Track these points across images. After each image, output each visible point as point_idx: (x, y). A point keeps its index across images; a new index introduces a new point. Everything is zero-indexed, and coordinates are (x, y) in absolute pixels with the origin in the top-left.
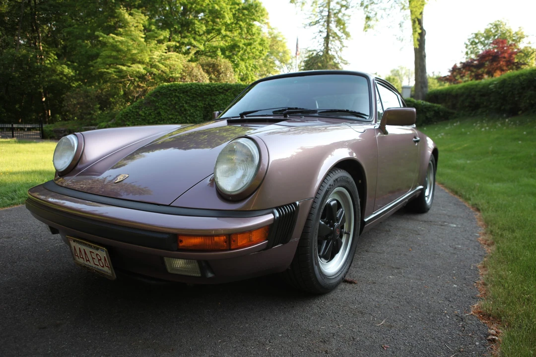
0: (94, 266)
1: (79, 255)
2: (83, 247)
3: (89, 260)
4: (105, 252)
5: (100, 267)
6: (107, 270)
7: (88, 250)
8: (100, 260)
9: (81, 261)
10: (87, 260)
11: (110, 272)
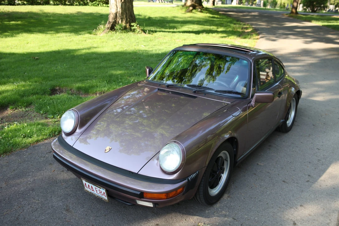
0: (96, 193)
1: (88, 187)
2: (90, 185)
3: (94, 191)
4: (105, 191)
5: (100, 195)
6: (105, 197)
7: (94, 187)
8: (101, 192)
9: (88, 190)
10: (92, 190)
11: (106, 198)
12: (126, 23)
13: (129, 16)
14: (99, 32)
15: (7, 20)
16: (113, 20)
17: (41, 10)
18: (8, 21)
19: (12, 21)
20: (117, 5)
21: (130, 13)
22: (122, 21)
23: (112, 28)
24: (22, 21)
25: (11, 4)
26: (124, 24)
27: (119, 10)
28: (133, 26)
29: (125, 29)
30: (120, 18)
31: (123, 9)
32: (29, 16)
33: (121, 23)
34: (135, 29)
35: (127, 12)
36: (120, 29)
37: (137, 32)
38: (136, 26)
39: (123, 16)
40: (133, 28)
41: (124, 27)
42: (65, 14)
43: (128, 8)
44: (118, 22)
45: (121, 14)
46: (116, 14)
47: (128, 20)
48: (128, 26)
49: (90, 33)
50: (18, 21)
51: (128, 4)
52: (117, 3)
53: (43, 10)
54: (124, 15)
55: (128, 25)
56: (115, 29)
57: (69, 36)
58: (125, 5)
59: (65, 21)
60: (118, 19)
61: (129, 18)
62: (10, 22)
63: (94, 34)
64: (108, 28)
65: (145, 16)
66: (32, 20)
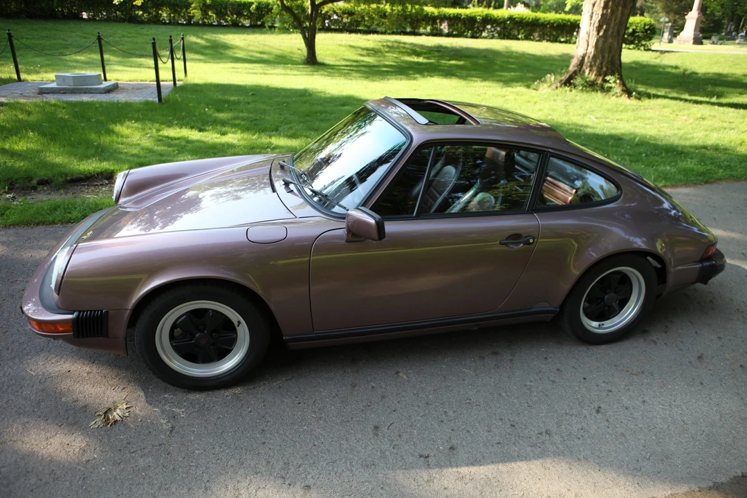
12: (598, 75)
13: (607, 62)
14: (545, 85)
15: (447, 58)
16: (576, 68)
17: (507, 48)
18: (447, 60)
19: (453, 60)
20: (590, 40)
21: (610, 58)
22: (590, 71)
23: (568, 82)
24: (465, 61)
25: (473, 37)
26: (592, 77)
27: (591, 50)
28: (608, 82)
29: (591, 86)
30: (589, 64)
31: (599, 50)
32: (483, 54)
33: (589, 74)
34: (611, 88)
35: (606, 55)
36: (582, 85)
37: (612, 93)
38: (615, 82)
39: (595, 61)
40: (607, 85)
41: (591, 82)
42: (540, 56)
43: (610, 48)
44: (584, 72)
45: (593, 57)
46: (583, 58)
47: (604, 69)
48: (600, 81)
49: (528, 87)
50: (460, 61)
51: (610, 40)
52: (590, 37)
53: (511, 47)
54: (598, 61)
55: (601, 79)
56: (570, 84)
57: (487, 87)
58: (604, 42)
59: (527, 66)
60: (584, 67)
61: (607, 67)
62: (449, 60)
63: (534, 89)
64: (561, 81)
65: (685, 70)
66: (481, 61)
